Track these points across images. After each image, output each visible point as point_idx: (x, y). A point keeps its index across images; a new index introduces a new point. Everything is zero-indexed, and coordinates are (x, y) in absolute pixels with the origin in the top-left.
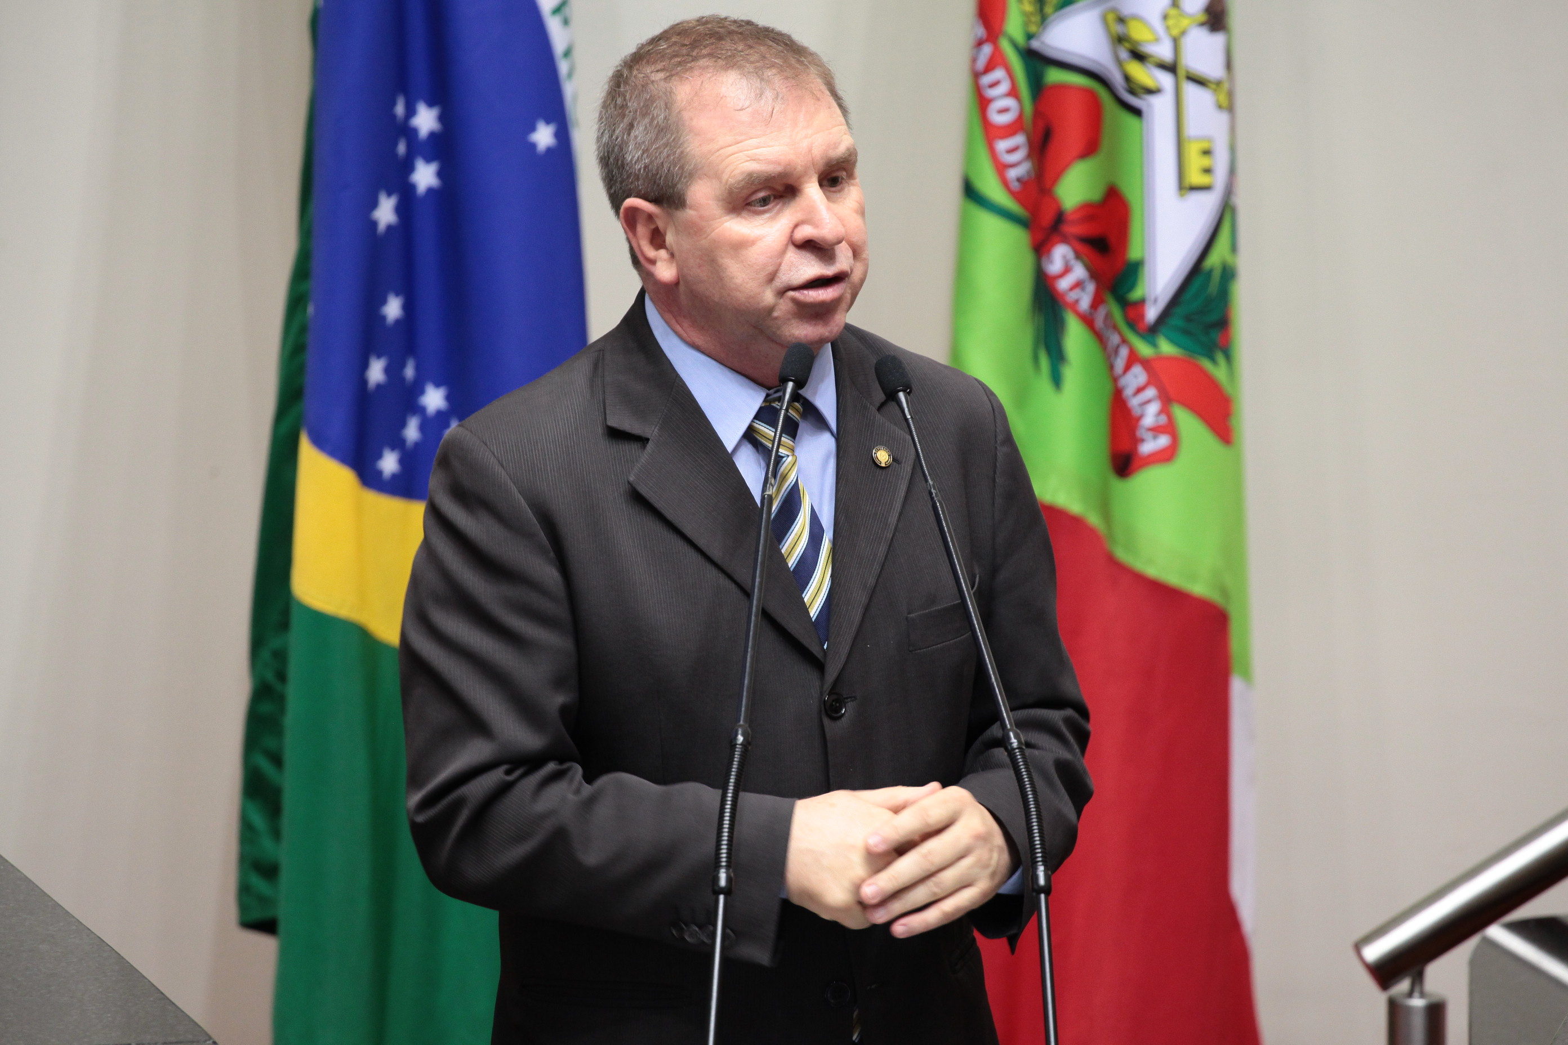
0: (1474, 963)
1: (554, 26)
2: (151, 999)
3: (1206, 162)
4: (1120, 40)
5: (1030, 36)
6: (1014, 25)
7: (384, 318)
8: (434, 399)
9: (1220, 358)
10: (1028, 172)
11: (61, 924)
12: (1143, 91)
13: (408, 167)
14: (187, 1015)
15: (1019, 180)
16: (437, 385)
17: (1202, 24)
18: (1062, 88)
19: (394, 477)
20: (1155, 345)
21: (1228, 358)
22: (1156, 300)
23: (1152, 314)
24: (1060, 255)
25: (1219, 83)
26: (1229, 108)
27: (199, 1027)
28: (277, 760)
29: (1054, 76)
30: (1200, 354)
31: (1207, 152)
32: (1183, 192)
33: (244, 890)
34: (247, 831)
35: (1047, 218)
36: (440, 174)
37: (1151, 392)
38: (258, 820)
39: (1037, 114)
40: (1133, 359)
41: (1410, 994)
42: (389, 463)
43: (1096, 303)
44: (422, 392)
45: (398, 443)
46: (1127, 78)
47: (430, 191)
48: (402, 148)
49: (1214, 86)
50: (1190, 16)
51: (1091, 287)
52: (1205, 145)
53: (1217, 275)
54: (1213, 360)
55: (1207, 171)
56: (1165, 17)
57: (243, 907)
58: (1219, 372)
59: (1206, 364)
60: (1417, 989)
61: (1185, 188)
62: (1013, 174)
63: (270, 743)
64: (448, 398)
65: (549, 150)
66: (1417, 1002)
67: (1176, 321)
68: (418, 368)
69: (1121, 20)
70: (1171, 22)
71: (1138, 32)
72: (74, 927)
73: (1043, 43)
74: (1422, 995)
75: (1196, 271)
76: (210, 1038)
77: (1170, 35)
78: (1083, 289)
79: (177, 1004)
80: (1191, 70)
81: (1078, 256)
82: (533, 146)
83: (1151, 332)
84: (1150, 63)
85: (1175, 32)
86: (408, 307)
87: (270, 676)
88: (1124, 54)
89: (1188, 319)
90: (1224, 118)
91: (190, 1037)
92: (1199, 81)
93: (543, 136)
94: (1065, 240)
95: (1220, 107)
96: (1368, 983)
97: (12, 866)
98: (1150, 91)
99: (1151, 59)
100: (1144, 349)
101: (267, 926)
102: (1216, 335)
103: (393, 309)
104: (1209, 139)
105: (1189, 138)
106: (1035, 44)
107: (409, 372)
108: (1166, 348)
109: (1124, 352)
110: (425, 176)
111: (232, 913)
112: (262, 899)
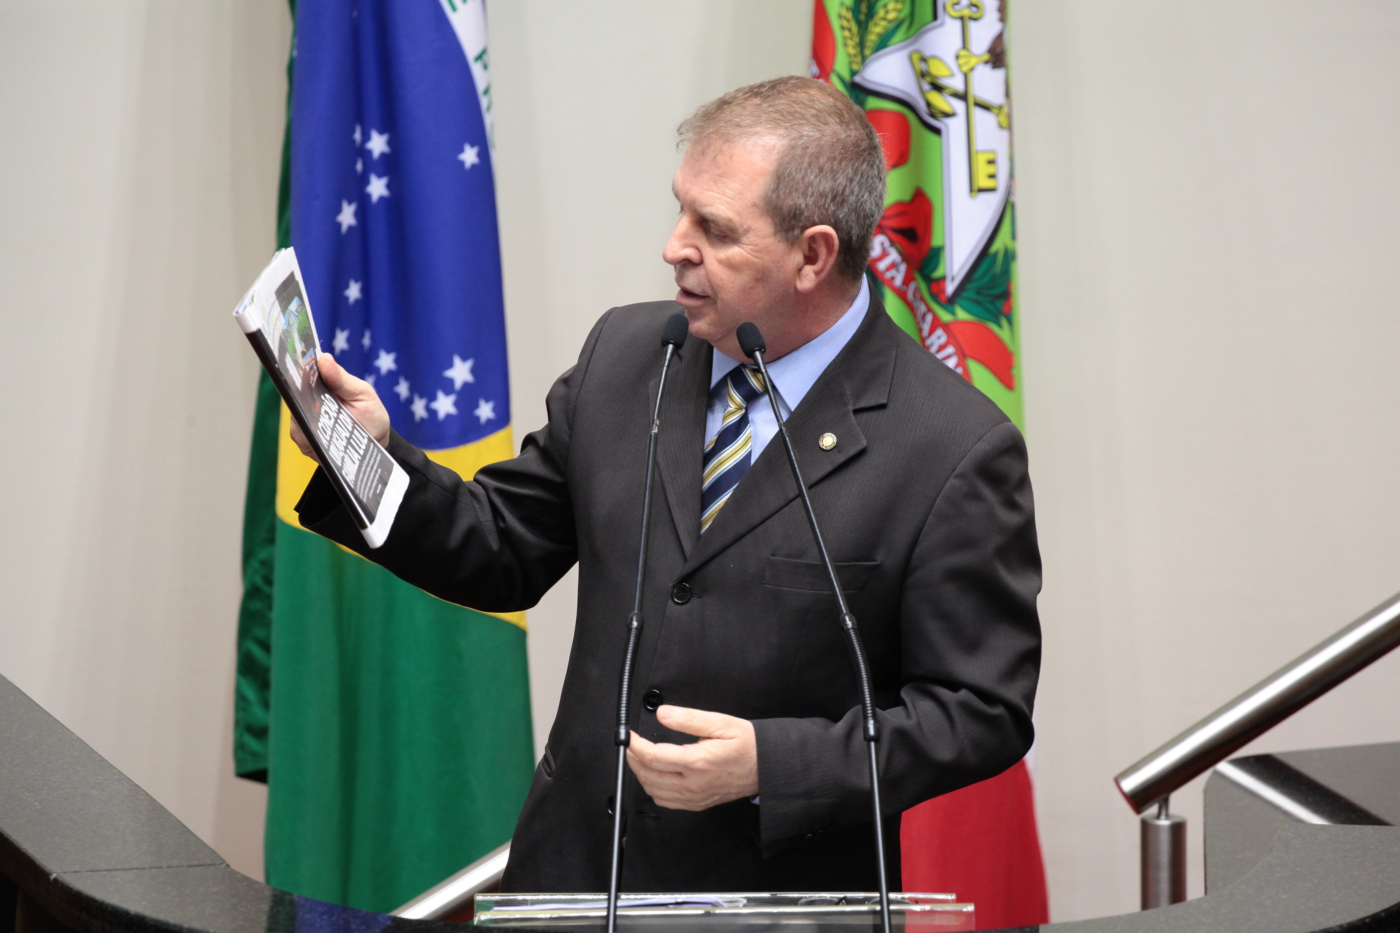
0: (1208, 792)
1: (476, 69)
3: (991, 169)
4: (923, 75)
5: (854, 73)
6: (841, 64)
7: (347, 299)
8: (386, 362)
9: (1004, 322)
12: (941, 114)
13: (364, 181)
14: (205, 844)
16: (388, 352)
17: (987, 62)
18: (879, 113)
20: (953, 313)
21: (1010, 322)
22: (953, 278)
23: (950, 288)
24: (879, 243)
25: (1000, 108)
26: (1010, 128)
27: (215, 853)
28: (266, 646)
29: (873, 103)
30: (989, 320)
31: (991, 162)
32: (973, 194)
33: (240, 748)
34: (241, 701)
36: (389, 186)
37: (950, 350)
38: (251, 693)
40: (937, 323)
41: (1158, 817)
43: (907, 280)
44: (377, 356)
46: (929, 104)
47: (382, 199)
48: (359, 167)
49: (996, 111)
50: (977, 56)
52: (990, 156)
53: (1000, 257)
54: (1000, 325)
55: (992, 176)
56: (957, 57)
57: (239, 761)
58: (1003, 333)
59: (993, 327)
60: (1164, 813)
61: (975, 190)
63: (259, 632)
64: (397, 361)
65: (473, 166)
66: (1164, 822)
67: (969, 294)
68: (372, 338)
69: (924, 60)
70: (961, 61)
71: (936, 69)
72: (117, 777)
73: (863, 78)
74: (1167, 816)
75: (984, 253)
76: (224, 862)
77: (961, 71)
78: (897, 269)
80: (977, 98)
81: (892, 244)
82: (462, 163)
83: (950, 302)
84: (945, 92)
85: (965, 69)
86: (365, 290)
87: (259, 581)
88: (926, 87)
89: (978, 291)
90: (1005, 134)
91: (209, 861)
92: (986, 107)
93: (469, 156)
94: (882, 231)
95: (1001, 126)
96: (1126, 808)
98: (947, 115)
99: (946, 90)
100: (945, 316)
101: (259, 776)
102: (1000, 303)
103: (354, 292)
104: (993, 152)
105: (977, 152)
106: (857, 79)
107: (367, 341)
108: (962, 315)
109: (929, 318)
110: (377, 188)
111: (230, 766)
112: (254, 754)
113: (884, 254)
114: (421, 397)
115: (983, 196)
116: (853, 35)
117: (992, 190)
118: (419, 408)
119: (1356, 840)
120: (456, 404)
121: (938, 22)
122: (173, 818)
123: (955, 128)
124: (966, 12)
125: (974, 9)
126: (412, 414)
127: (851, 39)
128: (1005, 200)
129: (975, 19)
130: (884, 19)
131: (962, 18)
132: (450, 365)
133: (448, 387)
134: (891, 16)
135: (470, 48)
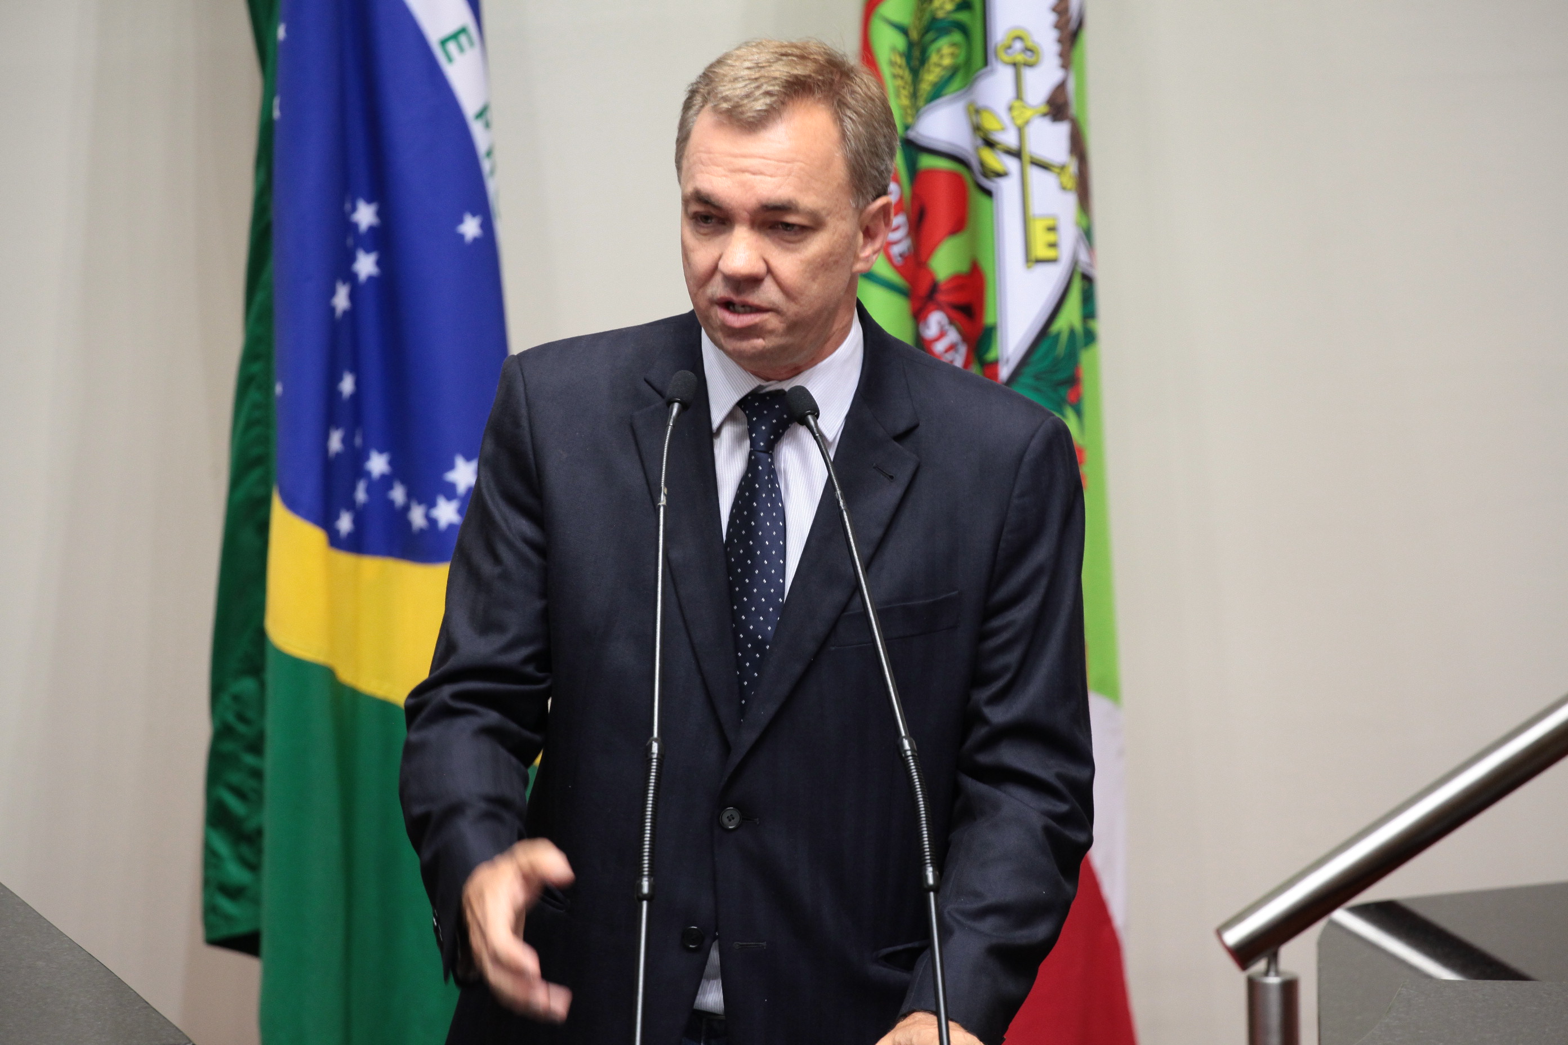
0: (1322, 944)
1: (476, 128)
2: (137, 1008)
3: (1051, 237)
4: (977, 128)
5: (908, 129)
7: (340, 393)
8: (378, 464)
9: (1071, 413)
10: (909, 249)
11: (56, 943)
12: (993, 174)
13: (352, 259)
14: (169, 1021)
15: (901, 255)
16: (381, 451)
17: (1045, 115)
18: (932, 172)
19: (350, 535)
22: (1007, 361)
23: (1004, 372)
24: (936, 321)
25: (1063, 167)
27: (180, 1031)
28: (239, 793)
29: (927, 162)
31: (1052, 229)
32: (1030, 264)
33: (210, 911)
34: (210, 857)
35: (924, 288)
36: (379, 263)
38: (222, 847)
39: (915, 196)
41: (1267, 973)
42: (345, 523)
43: (967, 363)
44: (367, 458)
45: (351, 505)
46: (982, 164)
47: (370, 278)
48: (350, 242)
49: (1057, 170)
50: (1033, 107)
51: (963, 349)
52: (1050, 223)
53: (1064, 338)
54: (1064, 414)
55: (1053, 245)
56: (1010, 109)
57: (209, 926)
60: (1273, 968)
61: (1032, 260)
62: (896, 250)
63: (233, 778)
64: (391, 463)
65: (476, 240)
66: (1273, 980)
67: (1026, 379)
68: (364, 437)
69: (977, 111)
70: (1015, 113)
71: (989, 123)
73: (917, 133)
74: (1277, 973)
75: (1044, 333)
76: (190, 1041)
77: (1015, 124)
78: (956, 351)
79: (160, 1012)
80: (1036, 156)
81: (951, 322)
82: (462, 237)
84: (998, 149)
85: (1019, 122)
86: (358, 383)
87: (231, 718)
88: (980, 142)
89: (1037, 377)
90: (1068, 198)
91: (172, 1041)
92: (1043, 166)
93: (470, 228)
94: (939, 307)
95: (1064, 188)
96: (1230, 965)
97: (11, 892)
98: (999, 175)
99: (999, 146)
102: (1065, 392)
103: (347, 385)
104: (1054, 217)
105: (1034, 215)
106: (912, 134)
107: (358, 441)
110: (366, 265)
111: (199, 931)
112: (228, 918)
113: (942, 334)
114: (420, 503)
115: (1041, 269)
116: (906, 83)
117: (1053, 261)
118: (417, 517)
119: (1487, 997)
120: (460, 511)
121: (989, 68)
122: (132, 991)
123: (1008, 190)
124: (1020, 58)
125: (1029, 53)
126: (408, 524)
127: (904, 88)
128: (1070, 272)
129: (1030, 65)
130: (938, 65)
131: (1015, 65)
132: (451, 466)
133: (449, 491)
134: (947, 61)
135: (469, 102)
